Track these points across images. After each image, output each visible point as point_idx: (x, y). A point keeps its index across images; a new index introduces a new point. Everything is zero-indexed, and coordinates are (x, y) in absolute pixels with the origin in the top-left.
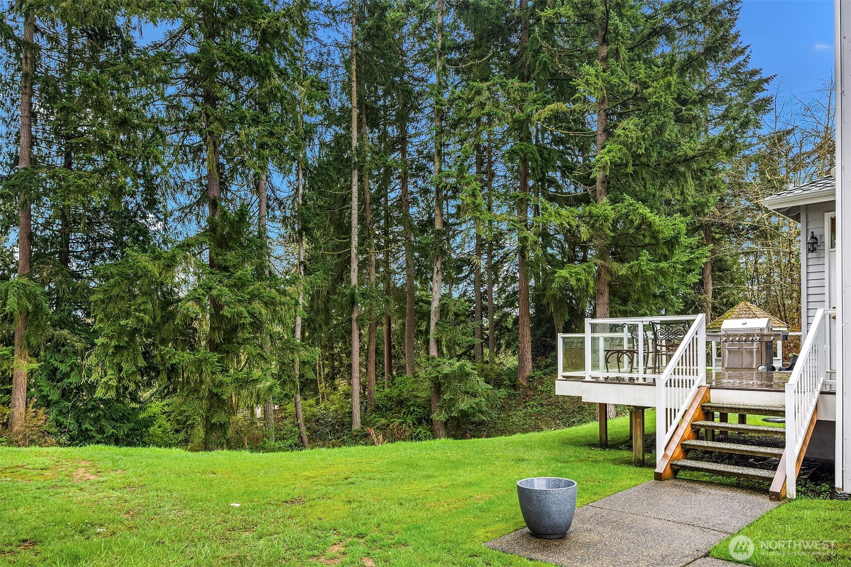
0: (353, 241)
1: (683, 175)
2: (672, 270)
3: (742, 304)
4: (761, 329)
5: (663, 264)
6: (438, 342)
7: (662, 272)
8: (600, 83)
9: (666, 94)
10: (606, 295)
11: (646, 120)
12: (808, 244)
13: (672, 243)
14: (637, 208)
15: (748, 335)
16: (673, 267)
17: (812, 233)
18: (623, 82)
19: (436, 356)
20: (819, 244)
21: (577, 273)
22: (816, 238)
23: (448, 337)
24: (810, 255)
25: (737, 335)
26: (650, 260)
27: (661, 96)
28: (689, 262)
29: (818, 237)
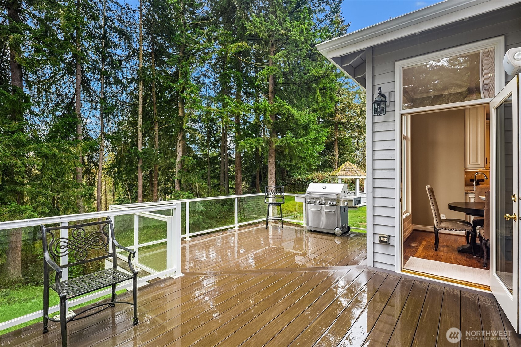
0: (139, 122)
1: (315, 90)
2: (305, 143)
3: (346, 163)
4: (337, 195)
5: (301, 140)
6: (180, 181)
7: (301, 145)
8: (263, 28)
9: (300, 36)
10: (274, 157)
11: (289, 51)
12: (374, 103)
13: (306, 128)
14: (283, 105)
15: (327, 199)
16: (306, 141)
17: (380, 88)
18: (277, 29)
19: (179, 190)
20: (387, 103)
21: (251, 144)
22: (384, 96)
23: (185, 179)
24: (378, 118)
25: (318, 199)
26: (292, 137)
27: (297, 36)
28: (316, 139)
29: (387, 95)
